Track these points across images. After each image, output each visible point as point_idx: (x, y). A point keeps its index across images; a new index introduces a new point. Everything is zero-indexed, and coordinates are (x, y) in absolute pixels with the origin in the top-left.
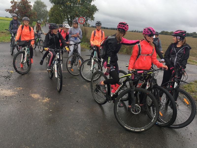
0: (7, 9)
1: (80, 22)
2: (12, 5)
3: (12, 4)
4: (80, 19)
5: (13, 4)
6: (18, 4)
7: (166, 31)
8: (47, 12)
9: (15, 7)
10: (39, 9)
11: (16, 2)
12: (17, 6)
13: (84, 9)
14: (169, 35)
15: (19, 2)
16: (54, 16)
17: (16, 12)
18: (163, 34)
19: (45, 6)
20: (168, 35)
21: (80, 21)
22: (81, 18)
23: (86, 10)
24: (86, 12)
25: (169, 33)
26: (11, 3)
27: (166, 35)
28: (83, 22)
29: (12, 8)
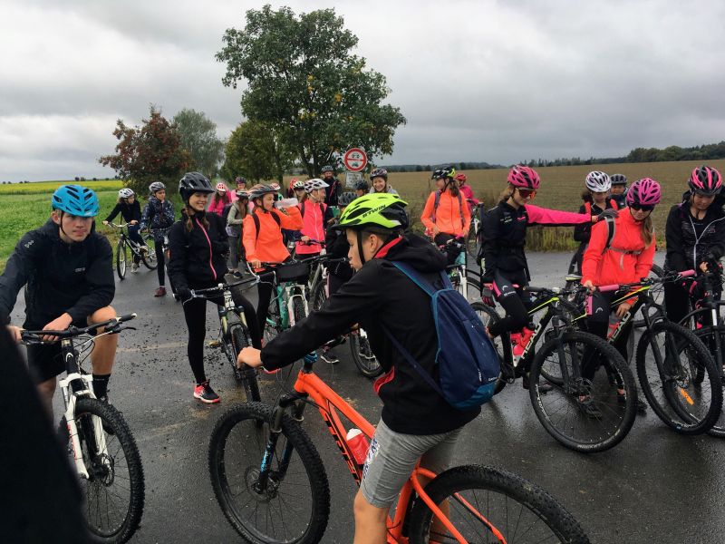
0: (105, 157)
1: (351, 165)
2: (118, 142)
3: (119, 137)
4: (350, 156)
5: (122, 139)
6: (137, 135)
7: (648, 147)
8: (218, 144)
9: (129, 146)
10: (192, 139)
11: (132, 132)
12: (137, 144)
13: (358, 123)
14: (663, 160)
15: (140, 130)
16: (246, 157)
17: (133, 160)
18: (639, 161)
19: (208, 126)
20: (659, 161)
21: (350, 163)
22: (352, 153)
23: (365, 125)
24: (367, 131)
25: (661, 152)
26: (115, 137)
27: (650, 161)
28: (360, 164)
29: (119, 151)
